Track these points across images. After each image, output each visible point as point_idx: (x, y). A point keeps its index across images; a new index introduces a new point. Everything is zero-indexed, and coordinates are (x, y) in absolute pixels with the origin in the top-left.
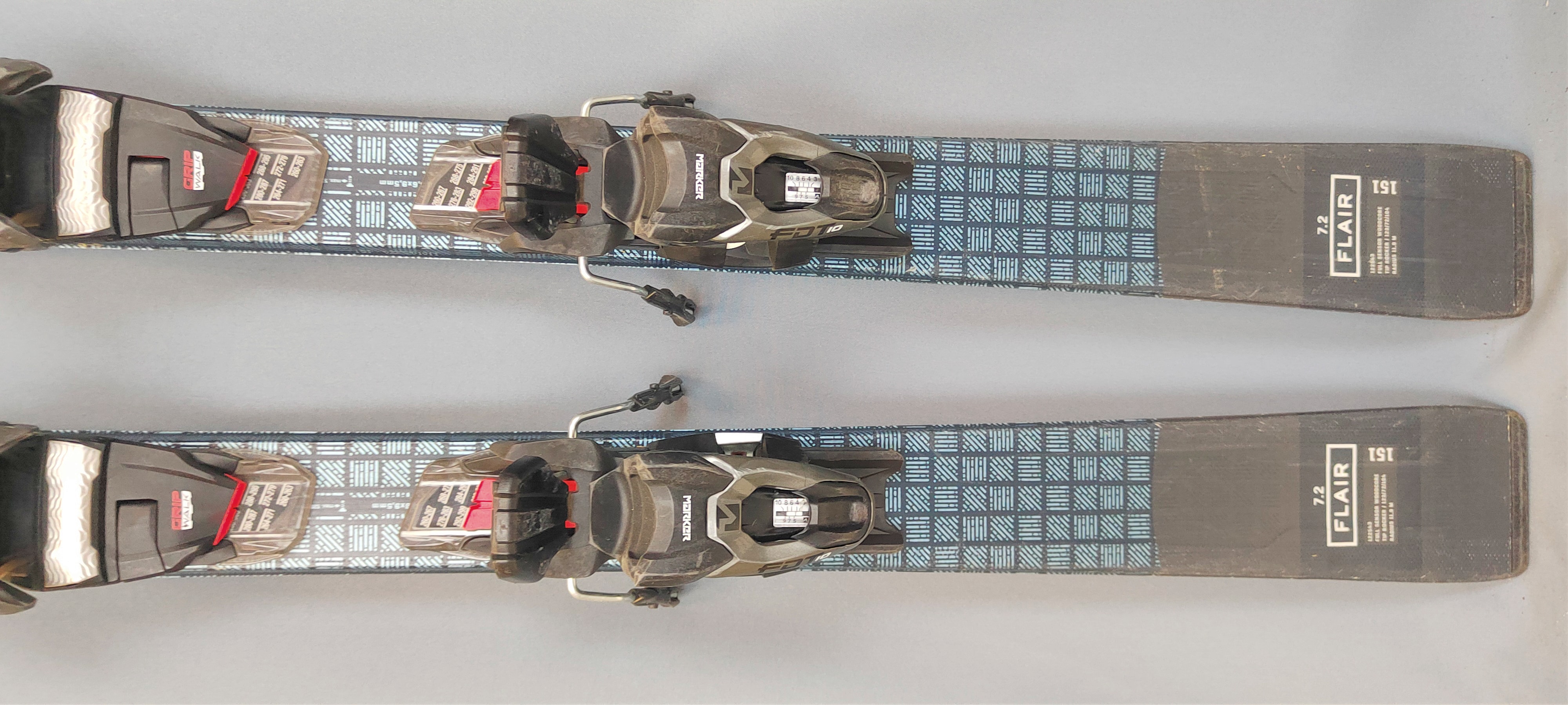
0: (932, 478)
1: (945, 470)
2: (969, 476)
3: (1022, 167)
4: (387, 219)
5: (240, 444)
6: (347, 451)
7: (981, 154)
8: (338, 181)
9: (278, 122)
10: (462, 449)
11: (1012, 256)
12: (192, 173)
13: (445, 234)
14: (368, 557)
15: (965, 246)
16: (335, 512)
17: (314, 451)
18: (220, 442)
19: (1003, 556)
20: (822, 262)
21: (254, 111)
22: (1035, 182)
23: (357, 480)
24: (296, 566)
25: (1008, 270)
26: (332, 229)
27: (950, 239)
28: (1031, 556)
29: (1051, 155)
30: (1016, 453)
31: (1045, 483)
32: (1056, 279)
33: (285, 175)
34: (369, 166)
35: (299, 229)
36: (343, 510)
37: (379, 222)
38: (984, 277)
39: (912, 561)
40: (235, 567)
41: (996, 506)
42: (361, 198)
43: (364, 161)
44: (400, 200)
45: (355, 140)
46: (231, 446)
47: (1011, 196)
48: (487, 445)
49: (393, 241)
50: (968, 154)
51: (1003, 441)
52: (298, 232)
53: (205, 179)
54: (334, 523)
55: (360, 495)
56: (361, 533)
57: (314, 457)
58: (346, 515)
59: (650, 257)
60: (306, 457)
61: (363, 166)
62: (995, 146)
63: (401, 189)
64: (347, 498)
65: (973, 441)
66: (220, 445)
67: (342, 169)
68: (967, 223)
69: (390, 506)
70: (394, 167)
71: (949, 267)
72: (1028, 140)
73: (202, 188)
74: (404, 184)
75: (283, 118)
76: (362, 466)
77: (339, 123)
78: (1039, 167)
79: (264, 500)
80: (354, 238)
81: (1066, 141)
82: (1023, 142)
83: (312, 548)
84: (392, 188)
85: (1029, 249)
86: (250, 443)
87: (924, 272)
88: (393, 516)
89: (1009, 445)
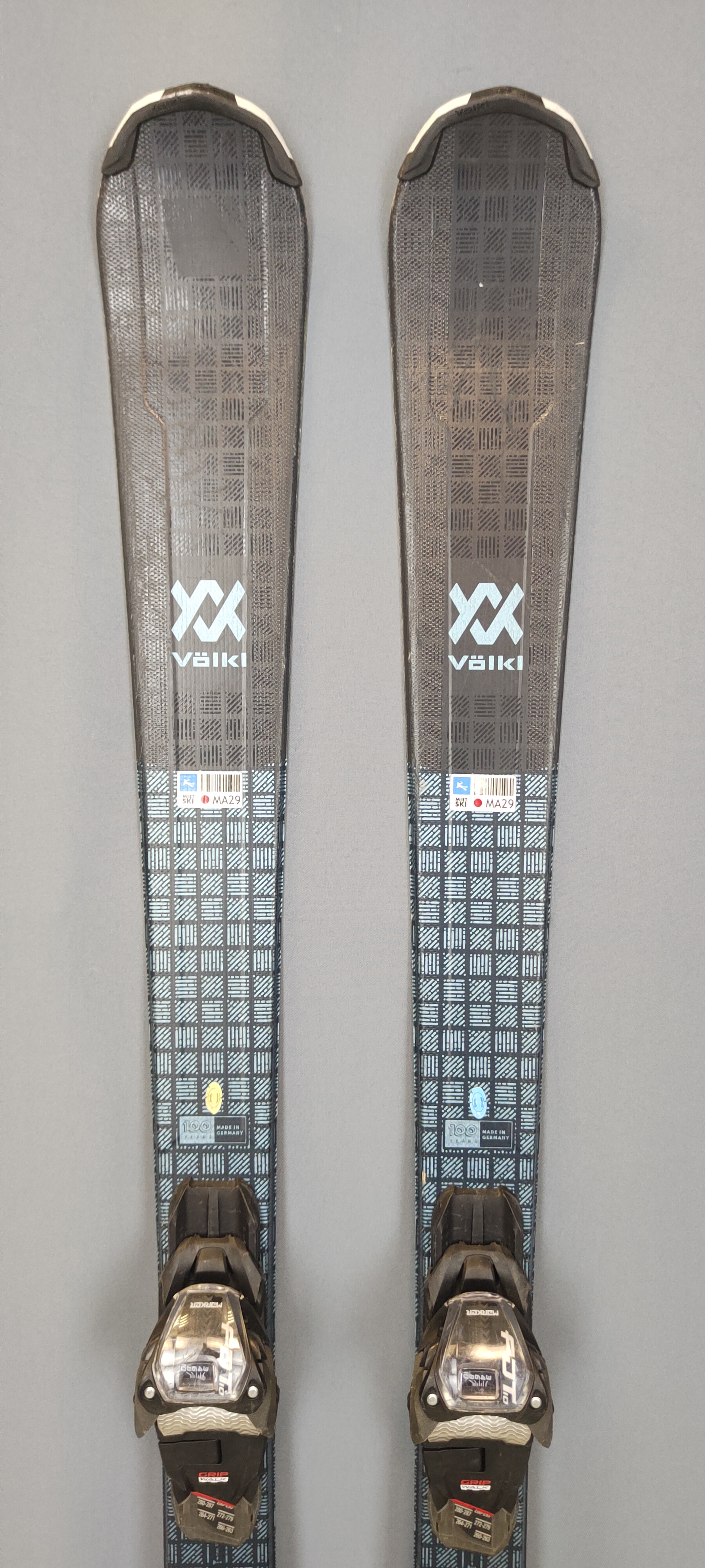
5: (265, 1489)
16: (213, 1557)
17: (261, 1541)
26: (434, 1555)
33: (475, 1528)
35: (433, 1533)
52: (430, 1530)
57: (255, 1542)
73: (462, 1489)
79: (221, 1514)
83: (184, 1542)
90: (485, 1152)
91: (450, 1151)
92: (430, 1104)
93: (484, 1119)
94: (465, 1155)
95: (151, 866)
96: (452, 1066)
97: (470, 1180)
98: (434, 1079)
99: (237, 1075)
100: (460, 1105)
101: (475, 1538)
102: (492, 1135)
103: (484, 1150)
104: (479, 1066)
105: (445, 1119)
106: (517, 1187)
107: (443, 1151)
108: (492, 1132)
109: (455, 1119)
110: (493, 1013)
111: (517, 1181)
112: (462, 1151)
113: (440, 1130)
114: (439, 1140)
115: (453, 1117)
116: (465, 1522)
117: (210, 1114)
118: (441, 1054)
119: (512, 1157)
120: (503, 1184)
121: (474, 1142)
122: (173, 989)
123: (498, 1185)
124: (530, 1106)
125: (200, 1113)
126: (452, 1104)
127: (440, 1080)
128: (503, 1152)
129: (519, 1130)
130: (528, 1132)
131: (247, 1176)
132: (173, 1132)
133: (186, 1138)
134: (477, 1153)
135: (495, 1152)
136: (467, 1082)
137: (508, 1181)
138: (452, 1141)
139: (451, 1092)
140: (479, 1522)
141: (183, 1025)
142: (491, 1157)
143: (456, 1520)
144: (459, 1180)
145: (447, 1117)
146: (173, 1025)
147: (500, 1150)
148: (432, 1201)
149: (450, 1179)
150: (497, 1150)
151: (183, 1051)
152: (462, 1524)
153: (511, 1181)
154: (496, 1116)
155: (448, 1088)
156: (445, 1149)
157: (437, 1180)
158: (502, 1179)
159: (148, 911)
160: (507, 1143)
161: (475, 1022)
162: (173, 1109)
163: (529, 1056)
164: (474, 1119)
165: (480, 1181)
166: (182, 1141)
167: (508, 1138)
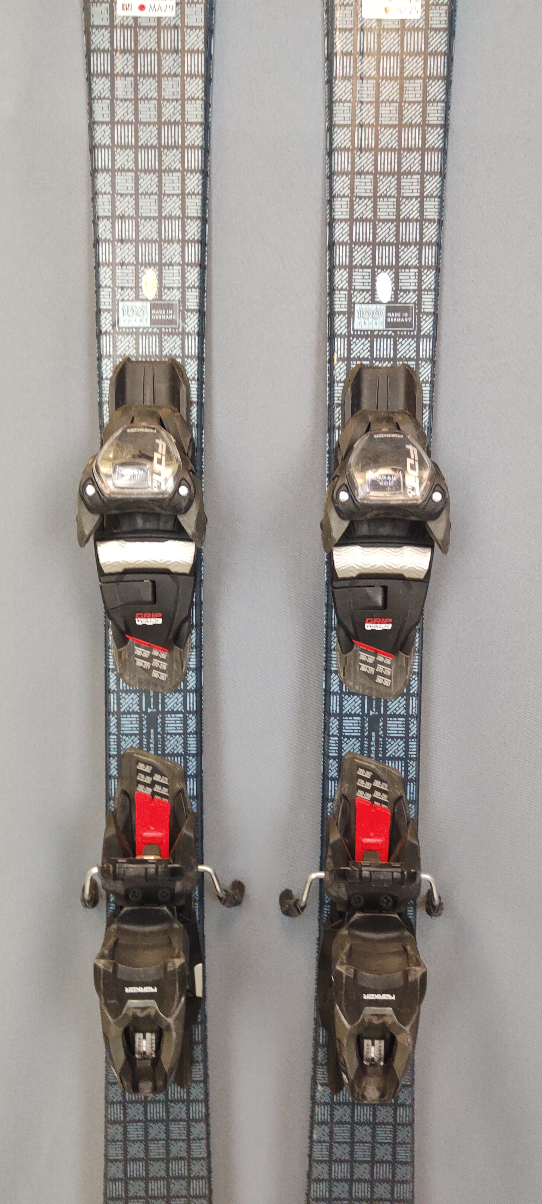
0: (171, 1101)
1: (177, 1110)
2: (173, 1127)
3: (394, 1162)
4: (348, 737)
5: (194, 644)
6: (190, 712)
7: (402, 1134)
8: (374, 706)
9: (414, 667)
10: (191, 786)
11: (330, 1156)
12: (376, 623)
13: (339, 775)
14: (117, 727)
15: (337, 1123)
16: (148, 705)
17: (190, 691)
18: (196, 631)
19: (116, 1151)
20: (324, 1046)
21: (421, 650)
22: (382, 1171)
23: (169, 719)
24: (111, 681)
25: (321, 1152)
26: (341, 701)
27: (341, 1113)
28: (117, 1170)
29: (403, 1182)
30: (189, 1159)
31: (168, 1179)
32: (314, 1186)
33: (377, 673)
34: (385, 725)
35: (340, 681)
36: (149, 710)
37: (346, 732)
38: (315, 1137)
39: (113, 1089)
40: (110, 643)
41: (152, 1146)
42: (363, 720)
43: (388, 722)
44: (362, 746)
45: (403, 716)
46: (193, 637)
47: (373, 1154)
48: (194, 804)
49: (333, 740)
50: (403, 1125)
51: (199, 1151)
52: (338, 680)
53: (373, 631)
54: (140, 705)
55: (159, 721)
56: (134, 722)
57: (185, 692)
58: (146, 712)
59: (326, 909)
60: (186, 686)
61: (385, 722)
62: (408, 1143)
63: (370, 746)
64: (158, 712)
65: (198, 1129)
66: (194, 631)
67: (382, 708)
68: (353, 1124)
69: (152, 741)
70: (384, 742)
71: (322, 1113)
72: (413, 1167)
73: (367, 628)
74: (373, 748)
75: (416, 670)
76: (179, 722)
77: (414, 706)
78: (394, 1174)
79: (156, 662)
80: (335, 715)
81: (413, 1192)
82: (412, 1163)
83: (123, 691)
84: (370, 740)
85: (335, 1167)
86: (194, 650)
87: (318, 1095)
88: (145, 743)
89: (195, 1154)
90: (390, 333)
91: (359, 333)
92: (342, 289)
93: (389, 302)
94: (371, 336)
95: (93, 69)
96: (361, 255)
97: (376, 359)
98: (345, 267)
99: (171, 264)
100: (368, 291)
101: (378, 683)
102: (395, 317)
103: (388, 331)
104: (386, 255)
105: (354, 303)
106: (417, 365)
107: (352, 333)
108: (396, 314)
109: (363, 303)
110: (398, 205)
111: (418, 360)
112: (369, 333)
113: (350, 314)
114: (349, 323)
115: (361, 301)
116: (368, 669)
117: (147, 300)
118: (351, 244)
119: (413, 337)
120: (406, 363)
121: (378, 324)
122: (113, 185)
123: (401, 363)
124: (430, 290)
125: (137, 298)
126: (360, 290)
127: (351, 268)
128: (405, 333)
129: (420, 312)
130: (427, 314)
131: (179, 357)
132: (113, 316)
133: (125, 322)
134: (382, 334)
135: (398, 333)
136: (374, 269)
137: (410, 359)
138: (359, 324)
139: (360, 279)
140: (380, 668)
141: (122, 217)
142: (395, 338)
143: (360, 666)
144: (367, 359)
145: (357, 301)
146: (113, 217)
147: (403, 331)
148: (342, 380)
149: (359, 359)
150: (400, 331)
151: (122, 241)
152: (365, 670)
153: (413, 360)
154: (399, 301)
155: (357, 275)
156: (354, 330)
157: (348, 359)
158: (405, 357)
159: (91, 112)
160: (409, 325)
161: (382, 214)
162: (114, 295)
163: (429, 244)
164: (380, 303)
165: (385, 360)
166: (122, 324)
167: (410, 319)
